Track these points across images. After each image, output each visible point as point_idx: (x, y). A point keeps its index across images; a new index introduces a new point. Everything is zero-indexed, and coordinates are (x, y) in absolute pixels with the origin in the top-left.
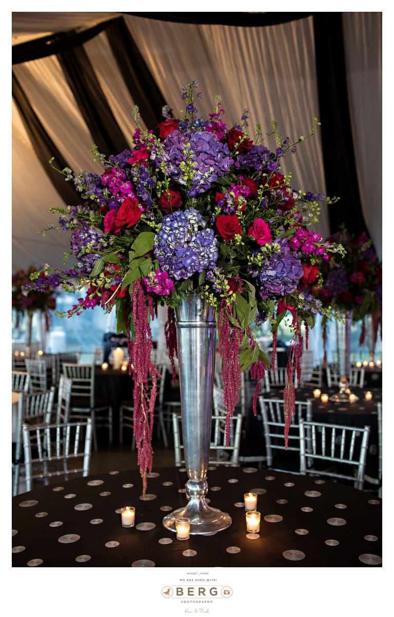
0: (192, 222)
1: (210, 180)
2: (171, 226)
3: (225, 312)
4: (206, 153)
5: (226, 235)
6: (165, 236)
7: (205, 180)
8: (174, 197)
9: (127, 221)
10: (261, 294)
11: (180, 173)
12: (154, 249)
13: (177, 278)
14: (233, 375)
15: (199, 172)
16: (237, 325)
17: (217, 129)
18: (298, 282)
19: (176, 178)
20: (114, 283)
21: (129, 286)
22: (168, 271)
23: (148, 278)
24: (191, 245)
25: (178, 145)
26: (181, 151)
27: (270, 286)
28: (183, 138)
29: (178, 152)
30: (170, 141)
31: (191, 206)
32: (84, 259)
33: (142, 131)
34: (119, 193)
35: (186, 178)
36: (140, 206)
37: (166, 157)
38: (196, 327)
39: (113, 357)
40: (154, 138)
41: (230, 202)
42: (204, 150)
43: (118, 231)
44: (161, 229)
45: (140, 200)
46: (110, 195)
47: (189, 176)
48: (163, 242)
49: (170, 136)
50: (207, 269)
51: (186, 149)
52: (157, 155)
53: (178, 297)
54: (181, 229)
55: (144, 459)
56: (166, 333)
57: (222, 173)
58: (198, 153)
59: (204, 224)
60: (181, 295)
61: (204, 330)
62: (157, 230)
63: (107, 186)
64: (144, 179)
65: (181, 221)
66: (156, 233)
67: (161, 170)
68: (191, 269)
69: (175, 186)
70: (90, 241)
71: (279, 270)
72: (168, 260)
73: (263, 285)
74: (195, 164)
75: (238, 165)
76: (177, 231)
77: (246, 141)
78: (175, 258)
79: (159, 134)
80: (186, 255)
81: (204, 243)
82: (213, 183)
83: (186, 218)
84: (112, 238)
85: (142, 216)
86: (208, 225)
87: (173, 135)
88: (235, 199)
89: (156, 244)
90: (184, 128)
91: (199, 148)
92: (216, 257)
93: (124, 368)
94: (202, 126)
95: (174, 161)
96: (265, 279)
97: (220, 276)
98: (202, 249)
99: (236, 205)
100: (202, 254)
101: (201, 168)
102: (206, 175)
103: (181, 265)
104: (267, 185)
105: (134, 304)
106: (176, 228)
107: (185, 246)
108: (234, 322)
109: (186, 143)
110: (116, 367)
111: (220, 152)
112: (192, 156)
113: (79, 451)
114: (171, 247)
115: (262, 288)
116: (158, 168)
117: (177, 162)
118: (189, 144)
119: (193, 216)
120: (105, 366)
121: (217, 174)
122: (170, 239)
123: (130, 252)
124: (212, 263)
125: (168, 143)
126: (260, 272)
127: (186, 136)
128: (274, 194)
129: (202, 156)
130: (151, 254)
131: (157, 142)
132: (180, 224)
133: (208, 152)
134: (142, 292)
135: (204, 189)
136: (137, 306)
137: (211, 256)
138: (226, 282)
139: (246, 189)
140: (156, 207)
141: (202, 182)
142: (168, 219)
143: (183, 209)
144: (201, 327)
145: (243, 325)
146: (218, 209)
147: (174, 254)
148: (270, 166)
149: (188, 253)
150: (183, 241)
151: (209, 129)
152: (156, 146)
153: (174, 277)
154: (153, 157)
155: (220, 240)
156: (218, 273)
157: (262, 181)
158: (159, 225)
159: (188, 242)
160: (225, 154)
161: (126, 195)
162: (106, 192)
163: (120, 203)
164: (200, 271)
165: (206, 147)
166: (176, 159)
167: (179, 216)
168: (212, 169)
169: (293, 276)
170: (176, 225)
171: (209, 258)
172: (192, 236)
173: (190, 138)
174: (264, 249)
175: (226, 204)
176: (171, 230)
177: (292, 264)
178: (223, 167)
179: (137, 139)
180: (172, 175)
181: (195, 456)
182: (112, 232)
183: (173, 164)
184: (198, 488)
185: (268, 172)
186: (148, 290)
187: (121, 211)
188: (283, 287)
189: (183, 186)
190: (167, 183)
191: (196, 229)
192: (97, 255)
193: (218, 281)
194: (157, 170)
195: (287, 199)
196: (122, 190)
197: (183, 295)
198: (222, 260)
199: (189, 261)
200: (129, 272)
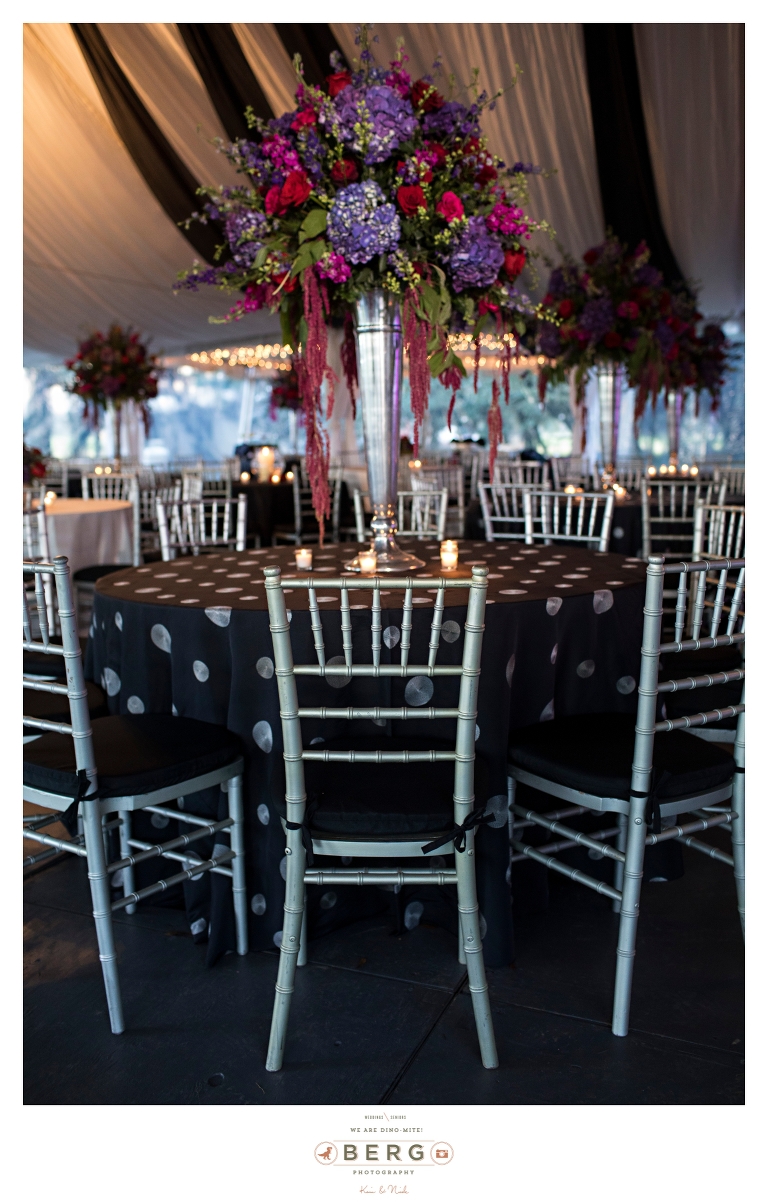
0: (370, 196)
1: (391, 146)
2: (346, 201)
3: (410, 305)
4: (384, 112)
5: (409, 209)
6: (340, 213)
7: (385, 146)
8: (348, 168)
9: (295, 198)
10: (454, 286)
11: (355, 138)
12: (326, 230)
13: (355, 261)
14: (421, 377)
15: (377, 137)
16: (424, 317)
17: (399, 81)
18: (498, 271)
19: (350, 145)
20: (283, 270)
21: (298, 275)
22: (344, 255)
23: (322, 261)
24: (369, 223)
25: (352, 104)
26: (355, 110)
27: (463, 274)
28: (357, 95)
29: (351, 113)
30: (341, 99)
31: (368, 177)
32: (242, 250)
33: (306, 88)
34: (284, 164)
35: (361, 142)
36: (309, 182)
37: (337, 119)
38: (379, 331)
39: (257, 462)
40: (323, 96)
41: (412, 169)
42: (382, 109)
43: (284, 212)
44: (335, 205)
45: (309, 173)
46: (272, 169)
47: (365, 140)
48: (337, 219)
49: (341, 92)
50: (389, 252)
51: (360, 107)
52: (327, 117)
53: (356, 291)
54: (358, 204)
55: (321, 499)
56: (343, 356)
57: (404, 137)
58: (375, 113)
59: (384, 198)
60: (359, 289)
61: (389, 334)
62: (330, 206)
63: (270, 158)
64: (313, 147)
65: (358, 194)
66: (328, 210)
67: (332, 135)
68: (371, 250)
69: (349, 154)
70: (250, 227)
71: (473, 253)
72: (344, 242)
73: (455, 274)
74: (370, 126)
75: (426, 127)
76: (353, 207)
77: (433, 96)
78: (351, 238)
79: (328, 90)
80: (364, 234)
81: (384, 220)
82: (393, 150)
83: (363, 191)
84: (276, 223)
85: (312, 193)
86: (389, 200)
87: (345, 91)
88: (417, 165)
89: (329, 223)
90: (359, 82)
91: (377, 107)
92: (398, 236)
93: (276, 479)
94: (381, 79)
95: (346, 124)
96: (457, 265)
97: (403, 259)
98: (381, 227)
99: (418, 171)
100: (382, 232)
101: (379, 131)
102: (386, 140)
103: (358, 246)
104: (460, 152)
105: (307, 294)
106: (352, 203)
107: (363, 224)
108: (421, 314)
109: (360, 101)
110: (263, 478)
111: (401, 111)
112: (367, 116)
113: (230, 537)
114: (347, 225)
115: (454, 277)
116: (329, 133)
117: (351, 125)
118: (364, 102)
119: (370, 189)
120: (245, 477)
121: (399, 138)
122: (345, 216)
123: (301, 233)
124: (394, 244)
125: (340, 102)
126: (451, 257)
127: (361, 92)
128: (466, 161)
129: (380, 117)
130: (324, 236)
131: (327, 101)
132: (356, 198)
133: (387, 111)
134: (314, 280)
135: (384, 157)
136: (310, 296)
137: (392, 234)
138: (410, 264)
139: (433, 156)
140: (328, 181)
141: (381, 148)
142: (342, 193)
143: (359, 181)
144: (385, 331)
145: (431, 317)
146: (399, 180)
147: (350, 234)
148: (465, 127)
149: (366, 232)
150: (359, 219)
151: (389, 82)
152: (325, 106)
153: (350, 262)
154: (322, 120)
155: (402, 217)
156: (400, 255)
157: (456, 146)
158: (333, 201)
159: (366, 220)
160: (407, 114)
161: (292, 167)
162: (268, 164)
163: (285, 178)
164: (380, 253)
165: (385, 106)
166: (348, 121)
167: (355, 189)
168: (392, 133)
169: (490, 262)
170: (351, 199)
171: (390, 237)
172: (370, 212)
173: (365, 94)
174: (452, 225)
175: (408, 171)
176: (346, 205)
177: (490, 247)
178: (406, 129)
179: (300, 98)
180: (345, 141)
181: (380, 486)
182: (276, 215)
183: (346, 127)
184: (385, 526)
185: (462, 136)
186: (322, 277)
187: (287, 186)
188: (478, 275)
189: (359, 153)
190: (340, 149)
191: (375, 205)
192: (258, 244)
193: (400, 264)
194: (328, 136)
195: (481, 167)
196: (286, 161)
197: (362, 288)
198: (405, 241)
199: (367, 241)
200: (299, 258)
